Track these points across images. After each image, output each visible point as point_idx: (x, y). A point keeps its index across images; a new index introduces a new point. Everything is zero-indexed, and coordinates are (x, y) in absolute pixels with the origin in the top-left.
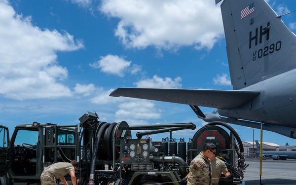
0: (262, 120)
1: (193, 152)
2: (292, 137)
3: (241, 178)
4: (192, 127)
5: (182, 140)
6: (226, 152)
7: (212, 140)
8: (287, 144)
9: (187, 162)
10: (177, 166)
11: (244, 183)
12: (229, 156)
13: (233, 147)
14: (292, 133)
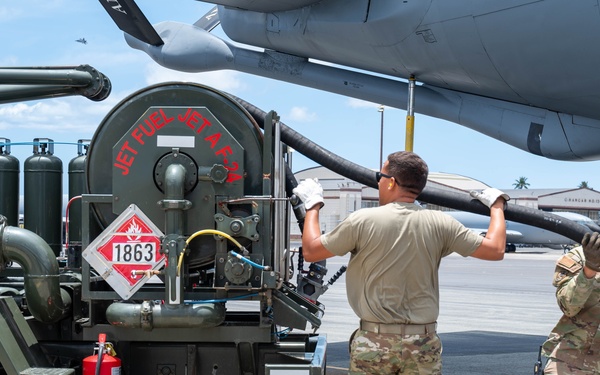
0: (413, 69)
1: (92, 205)
2: (534, 148)
3: (309, 329)
4: (91, 86)
5: (43, 147)
6: (247, 209)
7: (182, 151)
8: (522, 182)
9: (63, 256)
10: (17, 272)
11: (321, 348)
12: (259, 227)
13: (279, 185)
14: (536, 129)
